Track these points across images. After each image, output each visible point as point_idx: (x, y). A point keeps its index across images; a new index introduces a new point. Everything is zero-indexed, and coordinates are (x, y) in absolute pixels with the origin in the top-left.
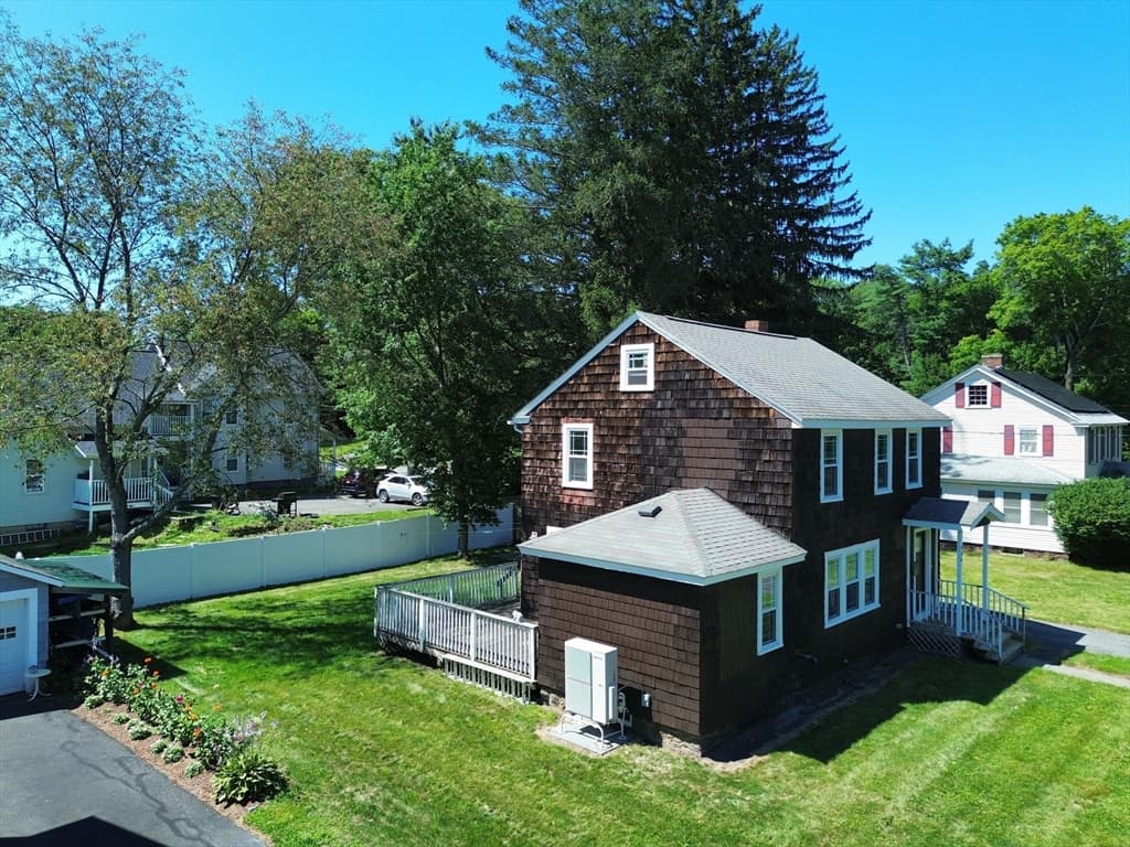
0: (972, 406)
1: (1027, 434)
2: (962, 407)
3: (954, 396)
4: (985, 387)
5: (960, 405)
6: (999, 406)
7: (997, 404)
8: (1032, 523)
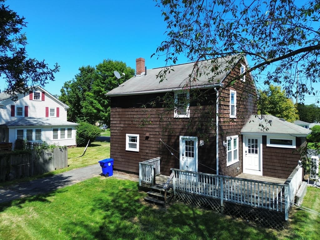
0: (35, 100)
1: (52, 110)
2: (32, 100)
3: (29, 96)
4: (39, 93)
5: (31, 99)
6: (44, 101)
7: (43, 99)
8: (68, 138)
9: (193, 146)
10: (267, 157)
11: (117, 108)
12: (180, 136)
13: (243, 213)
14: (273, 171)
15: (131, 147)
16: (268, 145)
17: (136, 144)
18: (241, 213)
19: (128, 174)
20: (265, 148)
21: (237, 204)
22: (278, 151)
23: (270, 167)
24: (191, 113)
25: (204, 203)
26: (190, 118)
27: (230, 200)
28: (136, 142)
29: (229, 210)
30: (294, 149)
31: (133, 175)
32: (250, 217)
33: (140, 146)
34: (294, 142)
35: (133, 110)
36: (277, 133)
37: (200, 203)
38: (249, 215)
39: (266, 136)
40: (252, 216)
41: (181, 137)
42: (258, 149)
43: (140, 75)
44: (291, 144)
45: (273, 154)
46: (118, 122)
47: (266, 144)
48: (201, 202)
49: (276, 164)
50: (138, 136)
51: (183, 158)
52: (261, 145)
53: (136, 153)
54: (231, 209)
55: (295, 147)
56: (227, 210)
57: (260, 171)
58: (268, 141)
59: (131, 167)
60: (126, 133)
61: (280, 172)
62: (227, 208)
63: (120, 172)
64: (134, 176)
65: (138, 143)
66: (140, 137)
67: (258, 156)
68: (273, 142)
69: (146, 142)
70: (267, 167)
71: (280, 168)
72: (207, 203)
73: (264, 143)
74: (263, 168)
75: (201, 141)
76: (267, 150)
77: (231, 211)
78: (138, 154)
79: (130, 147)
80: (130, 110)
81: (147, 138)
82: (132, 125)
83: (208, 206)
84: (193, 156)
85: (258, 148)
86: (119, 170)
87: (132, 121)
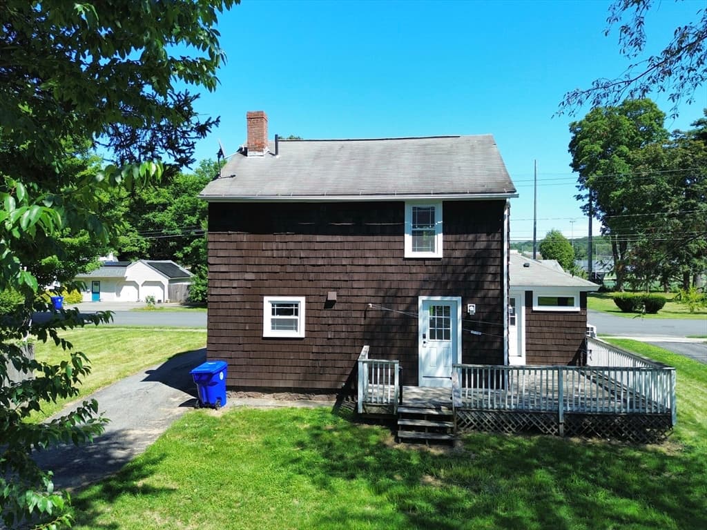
9: (449, 316)
10: (533, 329)
11: (230, 232)
12: (420, 297)
13: (601, 427)
14: (542, 354)
15: (278, 328)
16: (536, 308)
17: (296, 320)
18: (596, 429)
19: (267, 396)
20: (530, 313)
21: (590, 413)
22: (551, 318)
23: (539, 348)
24: (446, 248)
25: (524, 423)
26: (444, 258)
27: (575, 409)
28: (296, 314)
29: (574, 428)
30: (577, 312)
31: (282, 395)
32: (614, 432)
33: (307, 323)
34: (577, 301)
35: (289, 238)
36: (547, 286)
37: (513, 426)
38: (611, 429)
39: (532, 292)
40: (617, 429)
41: (421, 299)
42: (516, 316)
43: (261, 154)
44: (573, 305)
45: (543, 324)
46: (237, 269)
47: (532, 306)
48: (517, 423)
49: (549, 342)
50: (302, 300)
51: (424, 342)
52: (524, 308)
53: (298, 342)
54: (577, 424)
55: (578, 309)
56: (570, 428)
57: (520, 356)
58: (535, 301)
59: (279, 376)
60: (263, 295)
61: (556, 354)
62: (570, 424)
63: (242, 393)
64: (289, 397)
65: (301, 318)
66: (307, 302)
67: (516, 328)
68: (542, 301)
69: (327, 313)
70: (534, 348)
71: (555, 348)
72: (531, 423)
73: (529, 304)
74: (526, 350)
75: (469, 305)
76: (533, 317)
77: (577, 427)
78: (301, 342)
79: (273, 328)
80: (278, 238)
81: (329, 304)
82: (281, 275)
83: (531, 428)
84: (447, 337)
85: (516, 314)
86: (237, 389)
87: (282, 265)
